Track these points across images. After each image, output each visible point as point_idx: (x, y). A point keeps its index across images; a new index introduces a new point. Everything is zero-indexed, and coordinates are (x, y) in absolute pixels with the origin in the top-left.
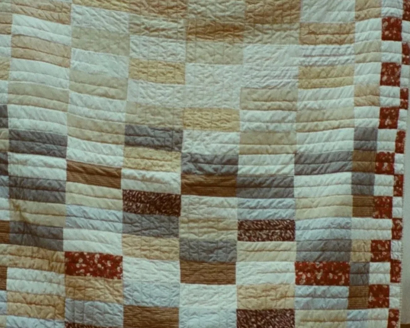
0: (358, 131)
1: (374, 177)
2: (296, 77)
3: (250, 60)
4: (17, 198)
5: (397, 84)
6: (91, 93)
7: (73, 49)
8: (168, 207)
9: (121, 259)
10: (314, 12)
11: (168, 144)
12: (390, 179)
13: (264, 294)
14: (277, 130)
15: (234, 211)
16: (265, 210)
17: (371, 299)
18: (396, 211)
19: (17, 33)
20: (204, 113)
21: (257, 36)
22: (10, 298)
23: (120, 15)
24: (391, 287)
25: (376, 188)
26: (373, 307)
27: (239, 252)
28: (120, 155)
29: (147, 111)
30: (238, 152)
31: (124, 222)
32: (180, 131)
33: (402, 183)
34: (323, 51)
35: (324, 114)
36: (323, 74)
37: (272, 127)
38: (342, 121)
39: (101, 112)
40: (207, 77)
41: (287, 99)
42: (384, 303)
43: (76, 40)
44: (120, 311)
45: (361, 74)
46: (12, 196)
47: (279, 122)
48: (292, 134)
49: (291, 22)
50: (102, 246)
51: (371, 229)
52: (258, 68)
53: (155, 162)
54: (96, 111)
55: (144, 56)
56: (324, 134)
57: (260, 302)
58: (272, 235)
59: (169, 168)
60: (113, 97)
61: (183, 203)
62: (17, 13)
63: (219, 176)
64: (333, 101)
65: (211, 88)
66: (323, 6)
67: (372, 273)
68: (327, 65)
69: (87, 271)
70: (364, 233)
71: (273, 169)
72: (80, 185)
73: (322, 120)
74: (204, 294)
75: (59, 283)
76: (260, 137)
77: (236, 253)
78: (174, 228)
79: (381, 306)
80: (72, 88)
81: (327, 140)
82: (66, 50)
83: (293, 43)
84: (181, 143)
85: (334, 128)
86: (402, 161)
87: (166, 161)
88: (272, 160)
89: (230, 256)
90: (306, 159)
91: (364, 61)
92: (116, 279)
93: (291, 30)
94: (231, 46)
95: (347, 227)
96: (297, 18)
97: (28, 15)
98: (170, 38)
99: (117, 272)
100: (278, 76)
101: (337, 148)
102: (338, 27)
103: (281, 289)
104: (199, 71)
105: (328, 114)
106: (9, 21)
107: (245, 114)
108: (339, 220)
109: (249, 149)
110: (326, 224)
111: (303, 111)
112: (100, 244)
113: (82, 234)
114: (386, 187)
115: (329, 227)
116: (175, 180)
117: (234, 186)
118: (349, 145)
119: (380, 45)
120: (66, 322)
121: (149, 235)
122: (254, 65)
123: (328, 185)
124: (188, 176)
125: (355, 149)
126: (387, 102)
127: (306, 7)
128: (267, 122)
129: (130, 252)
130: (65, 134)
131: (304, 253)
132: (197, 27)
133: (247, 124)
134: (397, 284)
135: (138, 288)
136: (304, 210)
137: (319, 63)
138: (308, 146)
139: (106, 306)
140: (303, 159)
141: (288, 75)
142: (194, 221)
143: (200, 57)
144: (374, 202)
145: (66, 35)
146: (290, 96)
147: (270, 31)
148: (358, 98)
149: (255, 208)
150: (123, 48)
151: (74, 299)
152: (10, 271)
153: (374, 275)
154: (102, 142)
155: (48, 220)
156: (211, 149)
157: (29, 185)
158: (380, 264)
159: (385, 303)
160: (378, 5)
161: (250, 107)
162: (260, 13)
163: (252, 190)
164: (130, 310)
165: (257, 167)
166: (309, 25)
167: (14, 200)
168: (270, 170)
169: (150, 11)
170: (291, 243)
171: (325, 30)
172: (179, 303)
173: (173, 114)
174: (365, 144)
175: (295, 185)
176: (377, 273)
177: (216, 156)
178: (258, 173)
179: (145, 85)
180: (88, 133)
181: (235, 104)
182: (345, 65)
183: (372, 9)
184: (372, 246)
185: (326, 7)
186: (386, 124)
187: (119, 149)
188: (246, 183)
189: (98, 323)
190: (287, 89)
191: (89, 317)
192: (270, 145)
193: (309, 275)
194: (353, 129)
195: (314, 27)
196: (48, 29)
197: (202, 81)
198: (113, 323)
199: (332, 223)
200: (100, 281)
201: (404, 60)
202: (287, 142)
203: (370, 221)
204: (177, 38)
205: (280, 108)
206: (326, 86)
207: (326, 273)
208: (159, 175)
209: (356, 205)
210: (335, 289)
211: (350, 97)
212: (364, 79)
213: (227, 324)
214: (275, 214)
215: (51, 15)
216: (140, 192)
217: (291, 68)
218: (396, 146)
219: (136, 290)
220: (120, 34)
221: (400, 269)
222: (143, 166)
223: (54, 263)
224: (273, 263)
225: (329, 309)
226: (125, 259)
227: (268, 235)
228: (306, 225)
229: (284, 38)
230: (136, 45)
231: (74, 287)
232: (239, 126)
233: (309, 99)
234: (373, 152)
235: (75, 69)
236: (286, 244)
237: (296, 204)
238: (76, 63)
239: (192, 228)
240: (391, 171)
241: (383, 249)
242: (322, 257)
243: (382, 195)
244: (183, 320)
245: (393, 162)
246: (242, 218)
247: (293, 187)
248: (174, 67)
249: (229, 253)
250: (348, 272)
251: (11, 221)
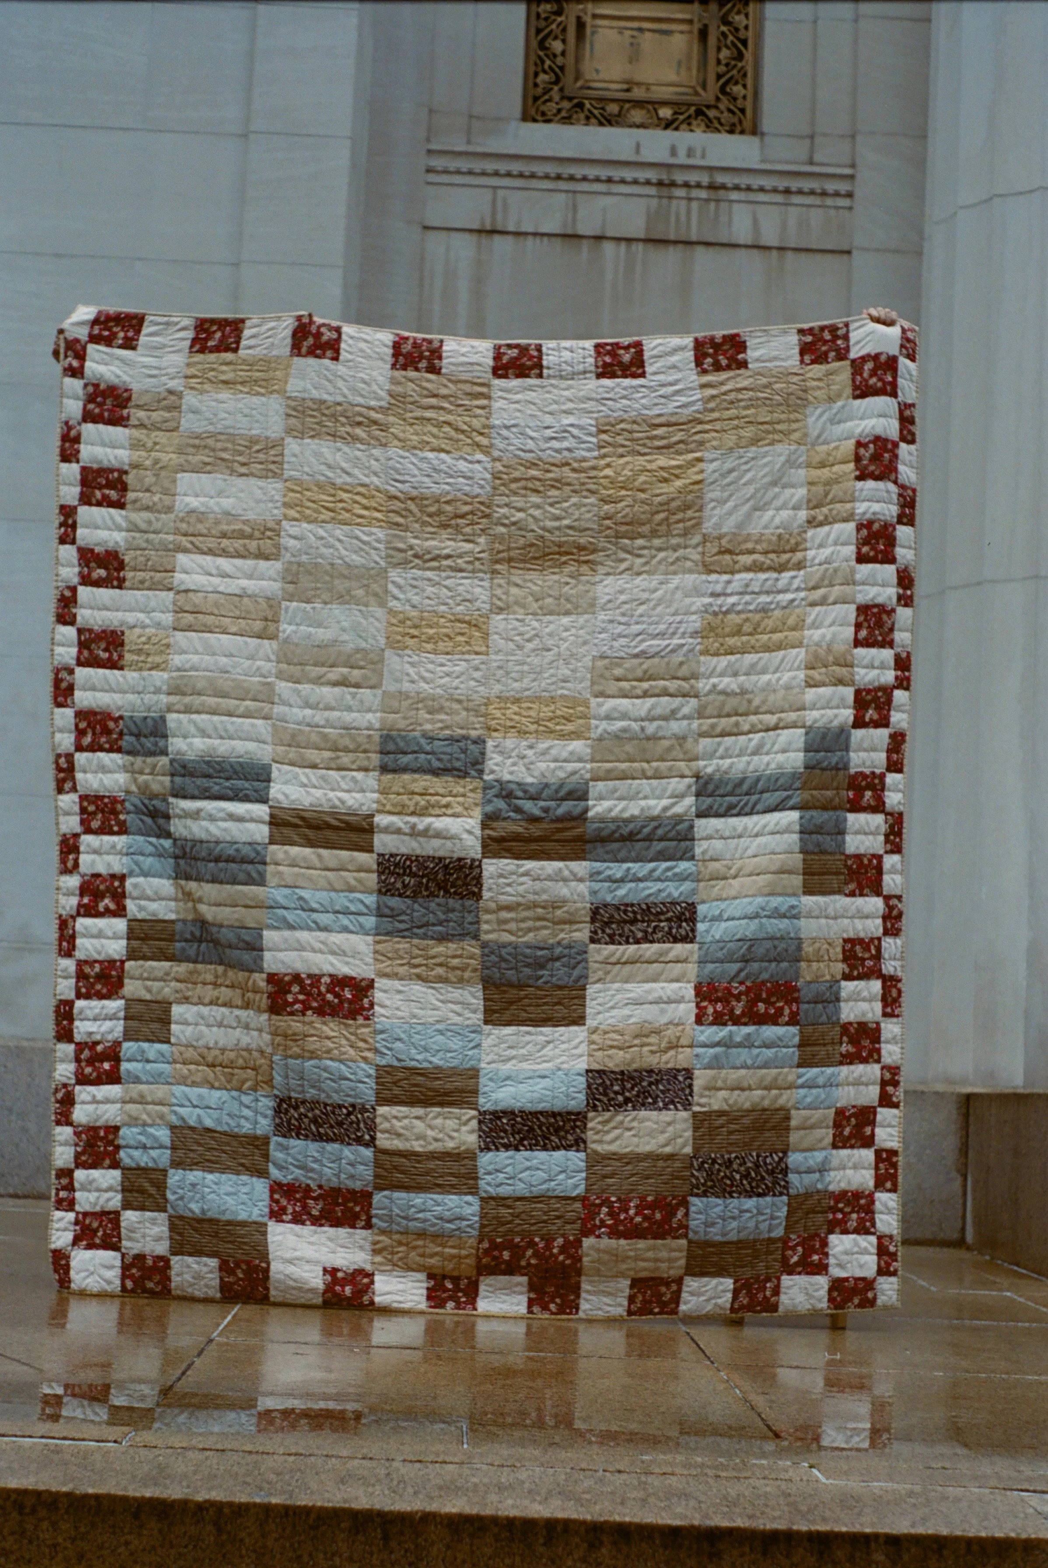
0: (811, 735)
1: (845, 819)
2: (695, 634)
3: (610, 606)
4: (188, 878)
5: (888, 643)
6: (318, 681)
7: (284, 604)
8: (460, 882)
9: (371, 984)
10: (730, 513)
11: (458, 764)
12: (878, 820)
13: (636, 1042)
14: (660, 734)
15: (583, 888)
16: (642, 885)
17: (845, 1048)
18: (891, 882)
19: (183, 588)
20: (524, 705)
21: (622, 560)
22: (177, 1056)
23: (370, 534)
24: (883, 1025)
25: (848, 838)
26: (851, 1063)
27: (593, 966)
28: (373, 792)
29: (420, 705)
30: (588, 776)
31: (380, 915)
32: (480, 742)
33: (900, 829)
34: (747, 585)
35: (750, 701)
36: (747, 628)
37: (651, 728)
38: (783, 715)
39: (336, 714)
40: (529, 641)
41: (680, 674)
42: (870, 1055)
43: (290, 588)
44: (369, 1076)
45: (817, 628)
46: (180, 875)
47: (665, 718)
48: (690, 740)
49: (685, 533)
50: (335, 962)
51: (843, 917)
52: (623, 620)
53: (433, 799)
54: (327, 714)
55: (414, 607)
56: (750, 740)
57: (628, 1056)
58: (654, 932)
59: (459, 809)
60: (357, 686)
61: (485, 874)
62: (185, 551)
63: (552, 821)
64: (766, 677)
65: (536, 661)
66: (748, 500)
67: (847, 1001)
68: (756, 611)
69: (306, 1007)
70: (828, 925)
71: (656, 806)
72: (295, 850)
73: (746, 714)
74: (528, 1043)
75: (260, 1030)
76: (629, 748)
77: (587, 968)
78: (471, 923)
79: (864, 1061)
80: (280, 676)
81: (756, 752)
82: (271, 607)
83: (691, 571)
84: (483, 763)
85: (767, 730)
86: (901, 787)
87: (455, 796)
88: (653, 790)
89: (576, 973)
90: (717, 787)
91: (823, 602)
92: (360, 1020)
93: (686, 547)
94: (573, 581)
95: (792, 914)
96: (698, 524)
97: (205, 553)
98: (461, 570)
99: (363, 1008)
100: (661, 635)
101: (773, 766)
102: (774, 538)
103: (668, 1032)
104: (514, 629)
105: (756, 702)
106: (169, 567)
107: (600, 705)
108: (775, 901)
109: (609, 771)
110: (750, 910)
111: (711, 697)
112: (330, 958)
113: (298, 941)
114: (871, 837)
115: (757, 916)
116: (470, 832)
117: (581, 839)
118: (796, 760)
119: (853, 572)
120: (276, 1096)
121: (425, 937)
122: (616, 615)
123: (756, 836)
124: (495, 824)
125: (806, 768)
126: (867, 679)
127: (713, 504)
128: (642, 720)
129: (388, 970)
130: (266, 760)
131: (710, 967)
132: (509, 549)
133: (604, 725)
134: (895, 1020)
135: (403, 1036)
136: (713, 883)
137: (740, 608)
138: (721, 762)
139: (343, 1067)
140: (711, 787)
141: (681, 630)
142: (508, 908)
143: (517, 603)
144: (846, 865)
145: (270, 579)
146: (684, 671)
147: (645, 552)
148: (811, 672)
149: (622, 880)
150: (376, 595)
151: (286, 1057)
152: (177, 1010)
153: (851, 1004)
154: (339, 769)
155: (236, 916)
156: (536, 774)
157: (204, 854)
158: (861, 984)
159: (873, 1055)
160: (848, 498)
161: (609, 692)
162: (628, 520)
163: (615, 846)
164: (387, 1072)
165: (624, 803)
166: (720, 538)
167: (183, 882)
168: (649, 808)
169: (424, 524)
170: (688, 946)
171: (750, 545)
172: (479, 1060)
173: (467, 709)
174: (826, 757)
175: (697, 836)
176: (856, 1000)
177: (547, 785)
178: (626, 815)
179: (416, 658)
180: (312, 755)
181: (581, 687)
182: (787, 611)
183: (838, 506)
184: (844, 951)
185: (752, 502)
186: (867, 719)
187: (371, 780)
188: (604, 833)
189: (329, 1096)
190: (678, 658)
191: (313, 1087)
192: (648, 762)
193: (719, 1007)
194: (803, 731)
195: (730, 541)
196: (239, 575)
197: (520, 647)
198: (356, 1096)
199: (763, 909)
200: (332, 1025)
201: (900, 598)
202: (681, 756)
203: (841, 902)
204: (473, 572)
205: (665, 693)
206: (753, 649)
207: (753, 1003)
208: (439, 823)
209: (808, 872)
210: (770, 1032)
211: (798, 669)
212: (824, 636)
213: (567, 1096)
214: (660, 891)
215: (245, 546)
216: (408, 857)
217: (686, 618)
218: (888, 758)
219: (400, 1040)
220: (369, 569)
221: (900, 992)
222: (412, 809)
223: (250, 995)
224: (654, 985)
225: (759, 1068)
226: (380, 983)
227: (646, 932)
228: (717, 913)
229: (672, 564)
230: (400, 587)
231: (286, 1036)
232: (589, 729)
233: (721, 675)
234: (841, 773)
235: (286, 641)
236: (679, 949)
237: (699, 873)
238: (290, 629)
239: (506, 921)
240: (878, 807)
241: (867, 955)
242: (743, 974)
243: (862, 851)
244: (486, 1089)
245: (883, 789)
246: (596, 900)
247: (693, 839)
248: (469, 623)
249: (574, 968)
250: (797, 1000)
251: (178, 920)
